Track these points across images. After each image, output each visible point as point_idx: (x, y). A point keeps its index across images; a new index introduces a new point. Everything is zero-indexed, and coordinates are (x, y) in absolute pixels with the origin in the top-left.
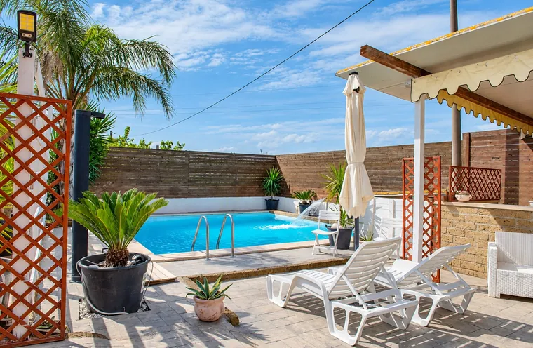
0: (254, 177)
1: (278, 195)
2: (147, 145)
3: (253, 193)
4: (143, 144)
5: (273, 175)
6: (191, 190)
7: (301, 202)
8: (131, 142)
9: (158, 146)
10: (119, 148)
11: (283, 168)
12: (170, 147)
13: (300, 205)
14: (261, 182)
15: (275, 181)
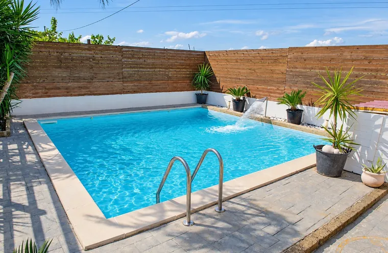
0: (186, 72)
1: (209, 89)
2: (77, 39)
3: (184, 88)
4: (72, 37)
5: (204, 71)
6: (125, 86)
7: (235, 99)
8: (62, 36)
9: (89, 41)
10: (49, 42)
11: (212, 63)
12: (101, 41)
13: (234, 101)
14: (193, 78)
15: (206, 76)
